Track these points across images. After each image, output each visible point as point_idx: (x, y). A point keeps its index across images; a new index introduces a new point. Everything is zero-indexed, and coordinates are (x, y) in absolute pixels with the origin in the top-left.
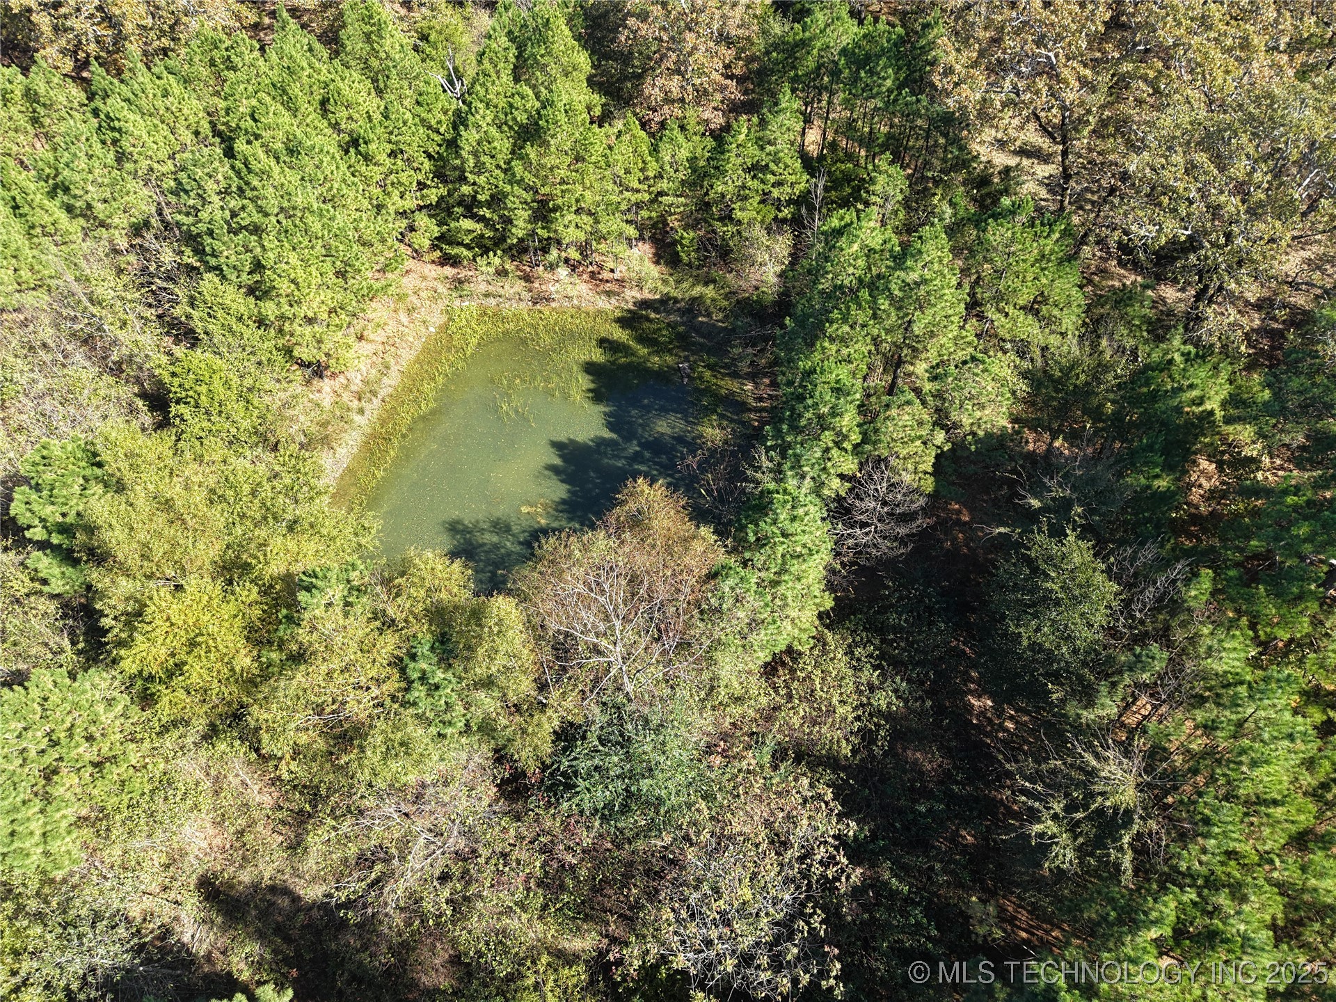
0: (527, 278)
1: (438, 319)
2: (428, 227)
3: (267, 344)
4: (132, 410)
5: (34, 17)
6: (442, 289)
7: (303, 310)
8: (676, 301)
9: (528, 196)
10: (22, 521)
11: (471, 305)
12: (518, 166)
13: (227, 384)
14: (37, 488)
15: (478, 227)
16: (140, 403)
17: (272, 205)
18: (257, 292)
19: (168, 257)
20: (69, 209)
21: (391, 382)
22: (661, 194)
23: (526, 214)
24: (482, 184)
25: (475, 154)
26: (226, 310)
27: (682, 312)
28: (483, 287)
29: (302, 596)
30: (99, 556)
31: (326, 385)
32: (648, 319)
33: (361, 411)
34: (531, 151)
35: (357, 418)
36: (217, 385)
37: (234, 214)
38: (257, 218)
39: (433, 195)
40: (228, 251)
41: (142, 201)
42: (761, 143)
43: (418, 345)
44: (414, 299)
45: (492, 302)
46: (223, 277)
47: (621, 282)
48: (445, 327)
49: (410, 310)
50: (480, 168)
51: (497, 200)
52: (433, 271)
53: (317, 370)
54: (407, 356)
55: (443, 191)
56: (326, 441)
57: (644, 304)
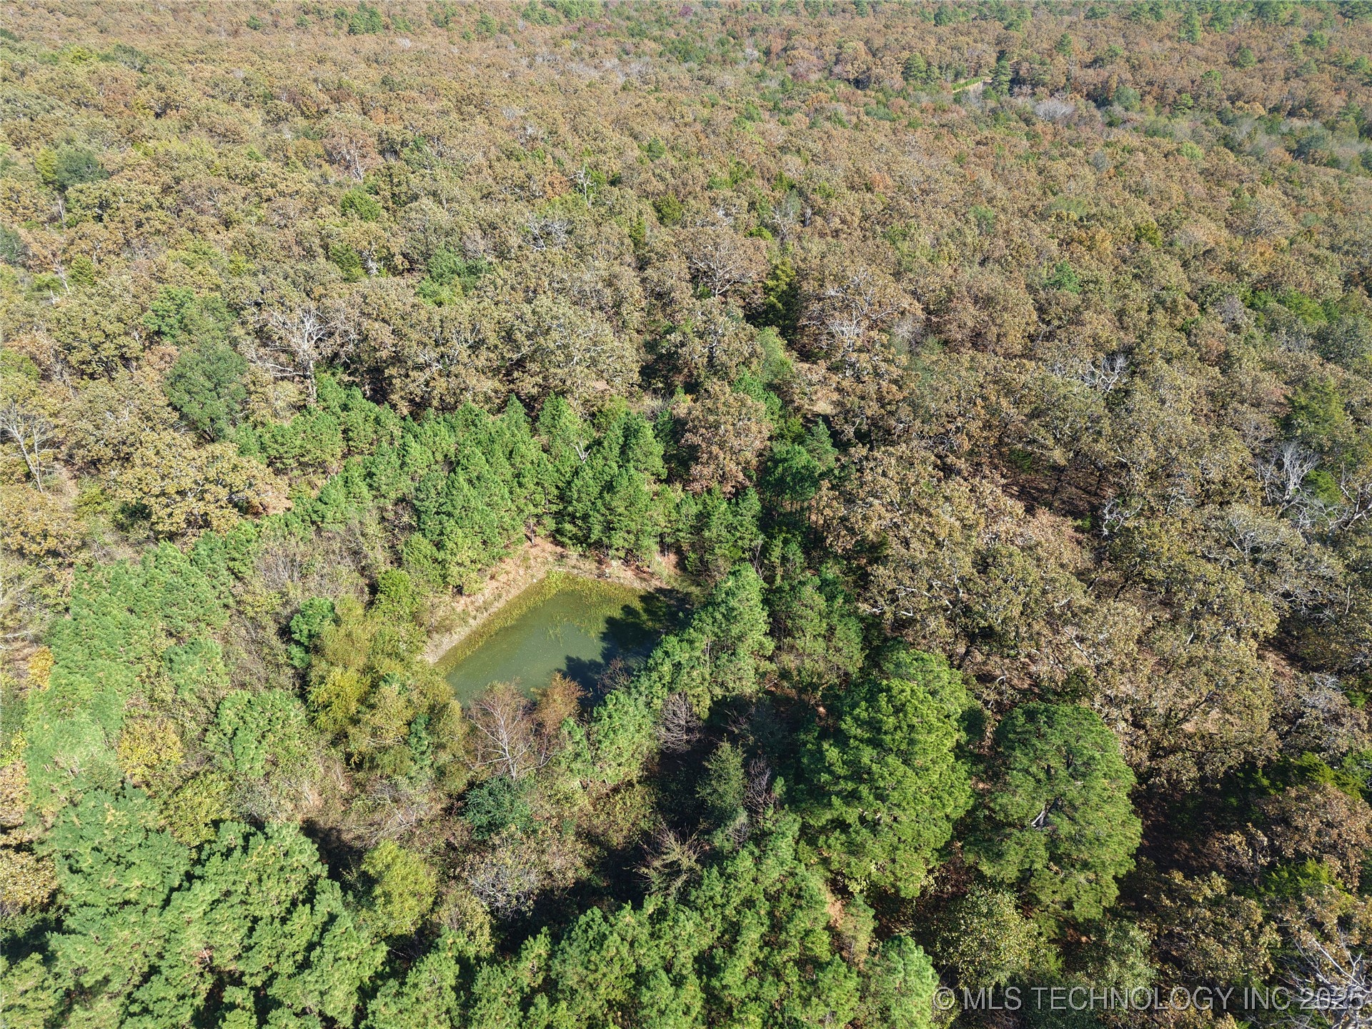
0: (600, 562)
1: (541, 575)
2: (550, 523)
3: (434, 572)
4: (362, 592)
5: (394, 381)
6: (550, 559)
7: (458, 559)
8: (678, 592)
9: (601, 519)
10: (293, 629)
11: (563, 570)
12: (599, 502)
13: (406, 589)
14: (303, 616)
15: (575, 530)
16: (366, 589)
17: (459, 503)
18: (439, 546)
19: (406, 519)
20: (370, 486)
21: (500, 605)
22: (679, 530)
23: (600, 528)
24: (579, 508)
25: (579, 492)
26: (420, 552)
27: (678, 600)
28: (573, 562)
29: (382, 683)
30: (317, 650)
31: (463, 600)
32: (658, 599)
33: (475, 618)
34: (607, 496)
35: (471, 621)
36: (401, 588)
37: (441, 505)
38: (450, 509)
39: (554, 508)
40: (431, 523)
41: (406, 486)
42: (735, 514)
43: (523, 588)
44: (532, 561)
45: (576, 571)
46: (424, 535)
47: (652, 574)
48: (542, 581)
49: (528, 568)
50: (579, 500)
51: (585, 517)
52: (550, 547)
53: (459, 590)
54: (514, 592)
55: (561, 507)
56: (449, 630)
57: (659, 590)
